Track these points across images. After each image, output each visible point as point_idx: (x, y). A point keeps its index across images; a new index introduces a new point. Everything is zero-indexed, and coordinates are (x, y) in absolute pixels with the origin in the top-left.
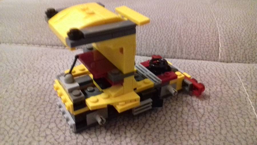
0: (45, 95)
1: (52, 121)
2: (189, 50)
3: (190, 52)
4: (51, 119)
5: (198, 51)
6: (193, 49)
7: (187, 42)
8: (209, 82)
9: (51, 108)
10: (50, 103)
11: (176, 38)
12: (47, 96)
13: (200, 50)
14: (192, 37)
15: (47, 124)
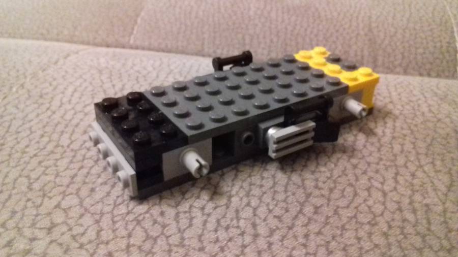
0: (62, 132)
1: (70, 190)
2: (392, 59)
3: (393, 62)
4: (68, 186)
5: (410, 62)
6: (400, 56)
7: (387, 42)
8: (451, 116)
9: (71, 162)
10: (72, 150)
11: (362, 33)
12: (66, 136)
13: (415, 58)
14: (396, 32)
15: (59, 198)
